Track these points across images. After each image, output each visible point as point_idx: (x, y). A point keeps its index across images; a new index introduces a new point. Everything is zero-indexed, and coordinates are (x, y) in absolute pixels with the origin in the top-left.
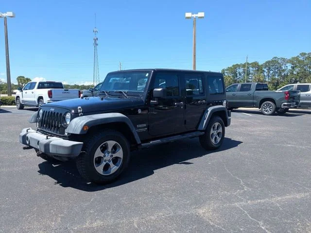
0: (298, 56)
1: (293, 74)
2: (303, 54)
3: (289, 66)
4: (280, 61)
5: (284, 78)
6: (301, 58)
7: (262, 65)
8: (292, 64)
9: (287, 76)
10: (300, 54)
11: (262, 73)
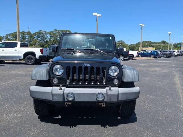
0: (53, 31)
1: (51, 40)
2: (56, 30)
3: (49, 36)
4: (44, 33)
5: (46, 43)
6: (55, 32)
7: (33, 34)
8: (50, 35)
9: (48, 41)
10: (54, 30)
11: (34, 38)
